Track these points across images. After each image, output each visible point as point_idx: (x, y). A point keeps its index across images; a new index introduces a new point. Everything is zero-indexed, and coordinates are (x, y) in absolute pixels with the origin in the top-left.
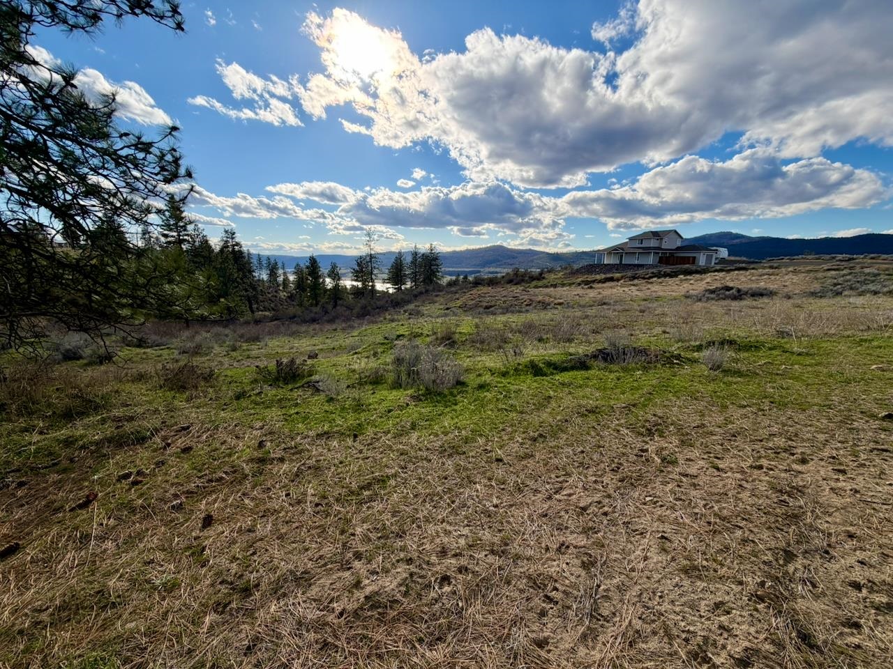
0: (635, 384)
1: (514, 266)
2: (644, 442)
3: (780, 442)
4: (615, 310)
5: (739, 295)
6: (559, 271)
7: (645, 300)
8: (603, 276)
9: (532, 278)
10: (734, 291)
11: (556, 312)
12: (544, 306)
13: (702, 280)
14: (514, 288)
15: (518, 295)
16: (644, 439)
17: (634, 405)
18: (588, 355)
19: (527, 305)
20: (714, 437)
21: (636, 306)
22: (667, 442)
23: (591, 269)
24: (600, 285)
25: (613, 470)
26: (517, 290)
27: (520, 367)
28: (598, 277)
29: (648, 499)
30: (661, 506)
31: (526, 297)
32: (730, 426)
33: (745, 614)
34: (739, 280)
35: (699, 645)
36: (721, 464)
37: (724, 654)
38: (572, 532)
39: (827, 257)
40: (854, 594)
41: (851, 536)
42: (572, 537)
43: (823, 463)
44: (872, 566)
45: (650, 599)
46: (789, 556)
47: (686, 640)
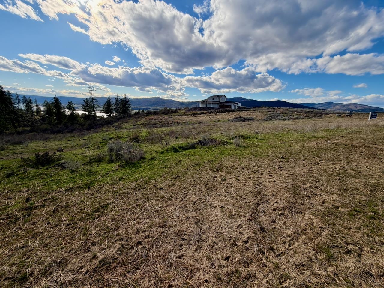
0: (212, 153)
1: (164, 107)
2: (215, 174)
3: (256, 168)
4: (204, 125)
5: (244, 120)
6: (183, 109)
7: (215, 121)
8: (200, 112)
9: (173, 112)
10: (243, 118)
11: (183, 126)
12: (178, 124)
13: (233, 114)
14: (165, 116)
15: (167, 119)
17: (212, 161)
18: (195, 143)
19: (171, 123)
20: (237, 170)
21: (212, 124)
22: (223, 173)
23: (195, 109)
24: (199, 115)
25: (205, 186)
26: (167, 117)
27: (169, 149)
28: (198, 112)
29: (217, 194)
30: (221, 196)
31: (170, 120)
32: (242, 165)
33: (247, 226)
34: (244, 114)
35: (233, 241)
36: (239, 178)
37: (241, 241)
38: (191, 212)
39: (268, 107)
40: (274, 212)
41: (273, 195)
42: (191, 214)
43: (267, 174)
44: (278, 203)
45: (218, 229)
46: (258, 205)
47: (230, 240)
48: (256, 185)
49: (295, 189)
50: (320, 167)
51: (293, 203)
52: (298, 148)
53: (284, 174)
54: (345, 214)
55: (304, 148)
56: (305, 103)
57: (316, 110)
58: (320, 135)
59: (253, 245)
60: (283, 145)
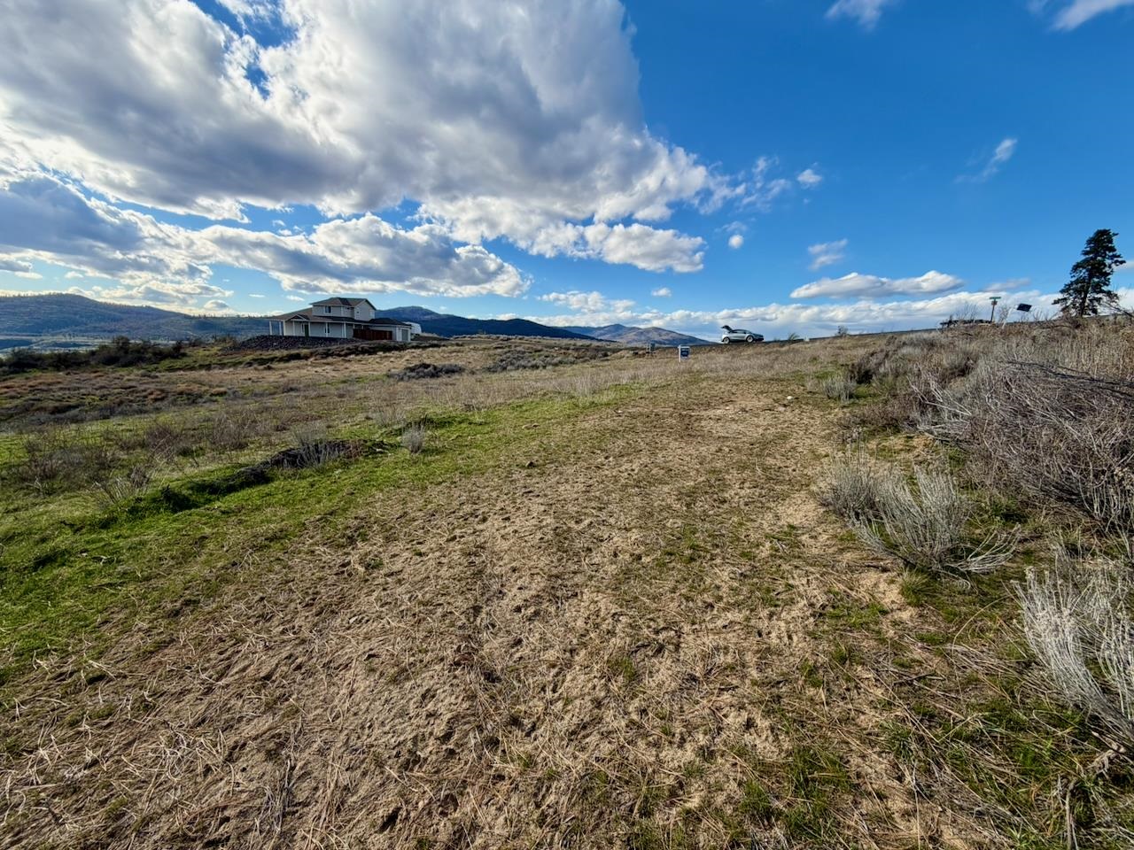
0: (334, 487)
1: (115, 335)
2: (345, 554)
3: (467, 508)
4: (306, 397)
5: (436, 373)
6: (213, 345)
7: (344, 382)
8: (285, 353)
9: (160, 355)
10: (431, 368)
11: (213, 406)
12: (193, 399)
13: (401, 357)
14: (123, 372)
15: (133, 384)
16: (346, 550)
17: (331, 514)
18: (267, 463)
19: (156, 400)
20: (416, 523)
21: (333, 391)
22: (371, 545)
23: (265, 342)
24: (282, 365)
25: (307, 605)
26: (132, 375)
27: (142, 504)
28: (278, 353)
29: (351, 621)
30: (368, 621)
31: (152, 387)
32: (429, 507)
33: (447, 687)
34: (434, 357)
35: (409, 751)
36: (423, 549)
37: (431, 741)
38: (250, 720)
39: (494, 336)
40: (517, 616)
41: (514, 570)
42: (250, 727)
43: (496, 517)
44: (526, 588)
45: (359, 738)
46: (477, 610)
47: (398, 756)
48: (469, 554)
49: (560, 541)
50: (607, 472)
51: (557, 577)
52: (564, 434)
53: (537, 508)
54: (652, 568)
55: (575, 435)
56: (573, 325)
57: (595, 344)
58: (605, 399)
59: (466, 735)
60: (532, 431)
